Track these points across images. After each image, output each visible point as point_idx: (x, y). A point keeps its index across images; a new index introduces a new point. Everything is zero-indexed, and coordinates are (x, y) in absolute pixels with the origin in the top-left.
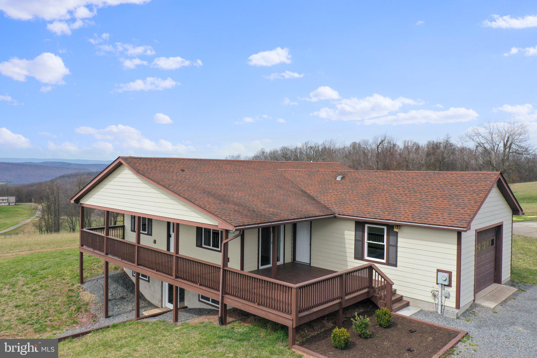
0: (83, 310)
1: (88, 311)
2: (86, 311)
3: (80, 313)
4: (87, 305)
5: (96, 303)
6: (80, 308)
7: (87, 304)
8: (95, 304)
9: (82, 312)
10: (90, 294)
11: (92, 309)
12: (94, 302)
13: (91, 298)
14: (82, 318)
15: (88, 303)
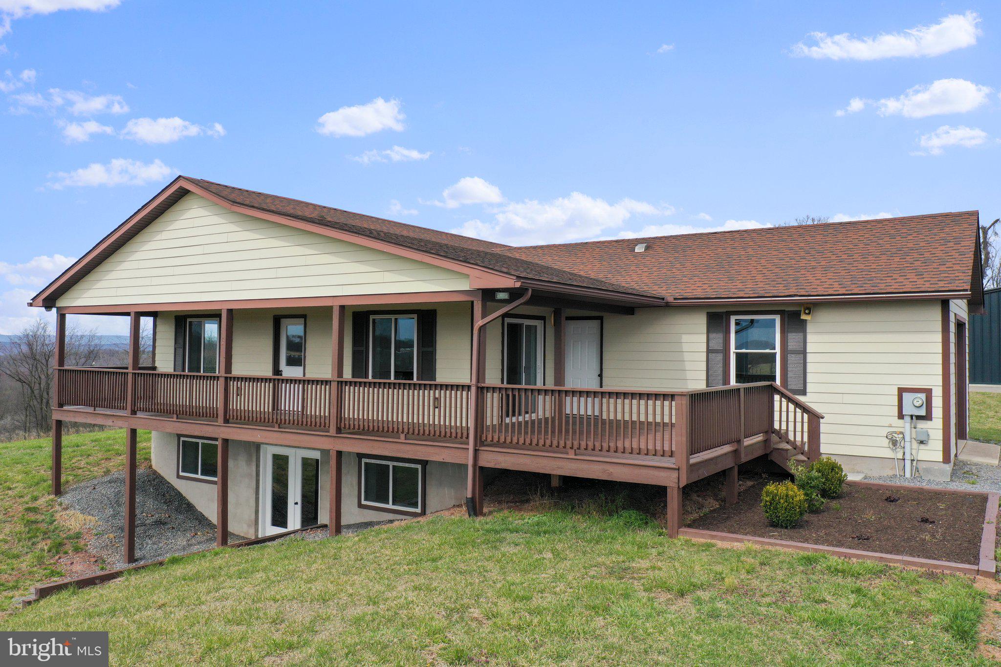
0: (69, 548)
1: (82, 550)
2: (77, 550)
3: (62, 555)
4: (77, 538)
5: (100, 534)
6: (61, 545)
7: (78, 536)
8: (97, 535)
9: (66, 553)
10: (81, 516)
11: (93, 545)
12: (94, 532)
13: (85, 524)
14: (72, 563)
15: (79, 533)
